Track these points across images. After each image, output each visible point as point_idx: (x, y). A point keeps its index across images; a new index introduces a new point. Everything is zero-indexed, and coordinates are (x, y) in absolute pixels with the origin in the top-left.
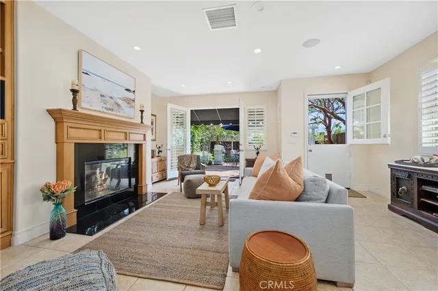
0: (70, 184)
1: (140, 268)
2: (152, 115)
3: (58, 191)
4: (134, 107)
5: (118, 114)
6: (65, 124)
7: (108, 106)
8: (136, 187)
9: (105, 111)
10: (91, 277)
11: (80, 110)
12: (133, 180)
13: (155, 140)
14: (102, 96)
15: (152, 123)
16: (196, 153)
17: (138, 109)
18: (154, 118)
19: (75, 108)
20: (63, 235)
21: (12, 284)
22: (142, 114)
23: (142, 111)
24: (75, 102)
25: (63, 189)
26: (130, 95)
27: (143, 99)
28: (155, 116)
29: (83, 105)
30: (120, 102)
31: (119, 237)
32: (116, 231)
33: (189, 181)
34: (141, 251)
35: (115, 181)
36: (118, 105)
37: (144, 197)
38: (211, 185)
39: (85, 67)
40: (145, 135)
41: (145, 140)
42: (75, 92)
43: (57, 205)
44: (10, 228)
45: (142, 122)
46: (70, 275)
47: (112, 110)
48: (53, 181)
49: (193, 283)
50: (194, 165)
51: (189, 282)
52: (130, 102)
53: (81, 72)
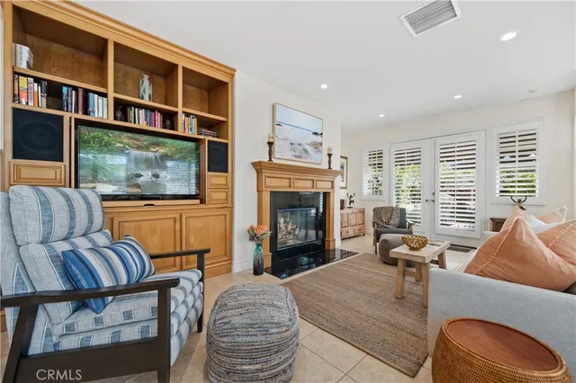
0: (266, 229)
1: (320, 319)
2: (342, 157)
3: (259, 233)
4: (321, 152)
5: (306, 160)
6: (264, 174)
7: (297, 154)
8: (323, 241)
9: (294, 159)
10: (280, 304)
11: (275, 161)
12: (320, 233)
13: (346, 188)
14: (292, 144)
15: (342, 167)
16: (401, 206)
17: (325, 153)
18: (344, 161)
19: (270, 160)
20: (262, 273)
21: (234, 291)
22: (330, 158)
23: (330, 155)
24: (270, 153)
25: (263, 232)
26: (318, 139)
27: (332, 142)
28: (346, 158)
29: (277, 155)
30: (308, 148)
31: (305, 286)
32: (302, 281)
33: (385, 241)
34: (324, 305)
35: (303, 232)
36: (306, 151)
37: (331, 253)
38: (412, 249)
39: (278, 119)
40: (333, 182)
41: (333, 188)
42: (270, 144)
43: (259, 245)
44: (231, 258)
45: (330, 168)
46: (266, 297)
47: (300, 157)
48: (255, 225)
49: (374, 354)
50: (395, 221)
51: (371, 353)
52: (317, 146)
53: (275, 124)
